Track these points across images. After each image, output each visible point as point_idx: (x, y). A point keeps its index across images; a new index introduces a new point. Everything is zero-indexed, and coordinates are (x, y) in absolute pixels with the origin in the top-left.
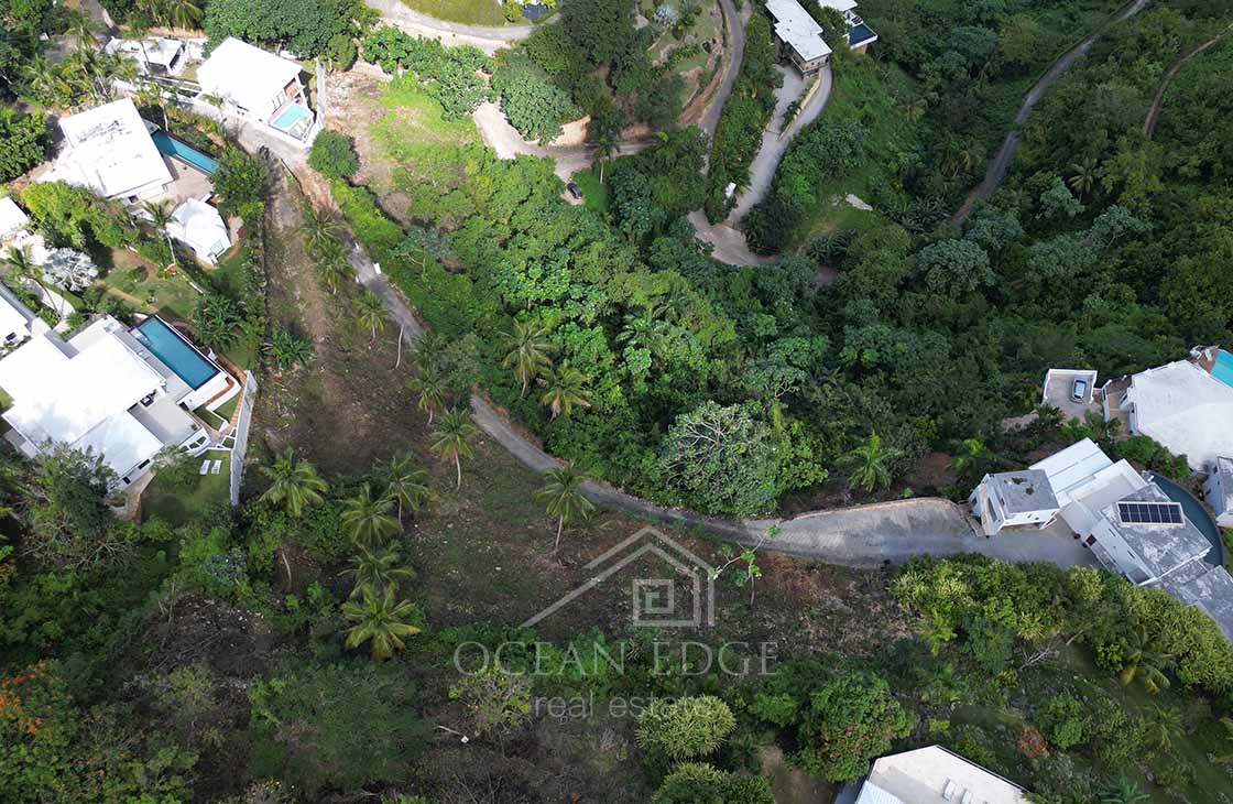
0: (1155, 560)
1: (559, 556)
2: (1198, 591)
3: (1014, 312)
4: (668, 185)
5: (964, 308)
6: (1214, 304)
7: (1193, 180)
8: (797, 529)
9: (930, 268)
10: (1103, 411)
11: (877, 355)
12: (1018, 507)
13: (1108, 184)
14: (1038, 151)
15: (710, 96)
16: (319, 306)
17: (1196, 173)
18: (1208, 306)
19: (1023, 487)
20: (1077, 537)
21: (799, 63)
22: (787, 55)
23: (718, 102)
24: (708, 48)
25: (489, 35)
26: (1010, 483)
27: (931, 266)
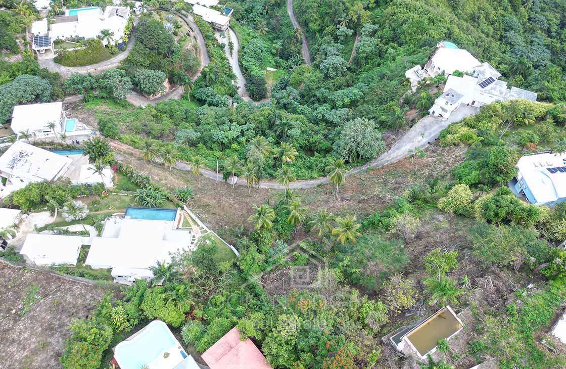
0: (498, 94)
1: (342, 200)
2: (513, 96)
3: (362, 71)
4: (219, 87)
5: (348, 77)
6: (422, 34)
7: (376, 7)
8: (394, 151)
9: (328, 71)
10: (429, 75)
11: (349, 99)
12: (454, 102)
13: (355, 18)
14: (318, 23)
15: (200, 53)
16: (170, 178)
17: (375, 5)
18: (421, 36)
19: (450, 95)
20: (468, 105)
21: (220, 28)
22: (214, 27)
23: (204, 55)
24: (189, 35)
25: (109, 63)
26: (446, 96)
27: (328, 69)
